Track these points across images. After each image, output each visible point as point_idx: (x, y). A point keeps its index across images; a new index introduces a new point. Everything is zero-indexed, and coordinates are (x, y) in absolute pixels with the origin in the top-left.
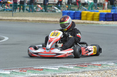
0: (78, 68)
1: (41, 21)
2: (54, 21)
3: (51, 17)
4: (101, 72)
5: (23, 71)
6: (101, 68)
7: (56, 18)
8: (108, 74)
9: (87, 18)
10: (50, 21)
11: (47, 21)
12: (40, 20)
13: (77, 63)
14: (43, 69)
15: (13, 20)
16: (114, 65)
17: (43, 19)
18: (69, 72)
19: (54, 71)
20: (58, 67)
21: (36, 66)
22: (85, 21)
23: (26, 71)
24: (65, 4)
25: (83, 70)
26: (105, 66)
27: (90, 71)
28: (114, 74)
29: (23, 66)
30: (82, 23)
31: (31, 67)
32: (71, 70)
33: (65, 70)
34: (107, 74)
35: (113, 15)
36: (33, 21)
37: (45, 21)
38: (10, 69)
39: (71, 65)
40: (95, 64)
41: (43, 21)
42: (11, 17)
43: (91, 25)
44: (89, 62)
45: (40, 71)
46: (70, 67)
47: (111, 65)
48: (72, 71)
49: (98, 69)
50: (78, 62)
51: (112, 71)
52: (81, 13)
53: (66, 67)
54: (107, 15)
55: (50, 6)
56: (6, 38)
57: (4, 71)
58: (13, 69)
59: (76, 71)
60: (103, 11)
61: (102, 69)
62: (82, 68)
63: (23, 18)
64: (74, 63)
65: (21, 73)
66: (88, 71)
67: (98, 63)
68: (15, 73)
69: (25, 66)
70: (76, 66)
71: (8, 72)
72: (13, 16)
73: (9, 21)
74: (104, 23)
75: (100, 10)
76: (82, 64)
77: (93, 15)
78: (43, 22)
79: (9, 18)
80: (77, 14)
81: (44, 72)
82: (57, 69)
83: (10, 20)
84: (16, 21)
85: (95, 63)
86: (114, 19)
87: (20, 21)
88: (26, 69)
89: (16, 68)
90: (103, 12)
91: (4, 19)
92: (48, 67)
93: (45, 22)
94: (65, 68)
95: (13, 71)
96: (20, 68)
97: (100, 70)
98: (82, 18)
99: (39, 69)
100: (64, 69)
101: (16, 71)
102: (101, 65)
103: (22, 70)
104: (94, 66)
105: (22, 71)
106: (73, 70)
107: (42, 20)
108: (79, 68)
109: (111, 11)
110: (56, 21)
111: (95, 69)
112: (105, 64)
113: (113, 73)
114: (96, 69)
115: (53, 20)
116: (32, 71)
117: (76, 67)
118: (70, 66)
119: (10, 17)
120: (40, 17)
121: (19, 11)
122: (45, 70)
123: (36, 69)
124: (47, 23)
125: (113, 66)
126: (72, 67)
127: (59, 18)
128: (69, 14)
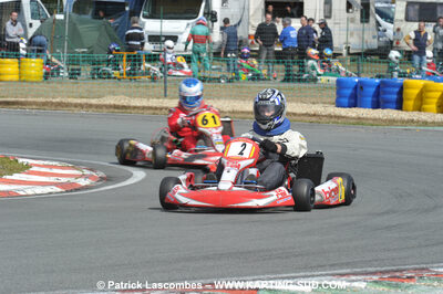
0: (381, 288)
2: (307, 115)
3: (297, 102)
7: (314, 103)
9: (422, 104)
10: (295, 114)
13: (379, 269)
14: (257, 290)
22: (416, 116)
24: (349, 54)
30: (403, 122)
36: (233, 112)
39: (359, 278)
42: (161, 100)
43: (437, 128)
44: (422, 266)
46: (356, 284)
50: (385, 265)
52: (401, 88)
56: (139, 175)
62: (397, 286)
64: (370, 269)
70: (375, 278)
72: (165, 96)
73: (152, 111)
76: (398, 274)
79: (153, 103)
80: (388, 89)
83: (156, 108)
91: (135, 107)
98: (409, 103)
99: (242, 290)
104: (439, 280)
108: (386, 289)
110: (314, 115)
115: (304, 112)
117: (376, 282)
118: (353, 278)
119: (155, 100)
126: (363, 285)
127: (325, 103)
128: (359, 90)
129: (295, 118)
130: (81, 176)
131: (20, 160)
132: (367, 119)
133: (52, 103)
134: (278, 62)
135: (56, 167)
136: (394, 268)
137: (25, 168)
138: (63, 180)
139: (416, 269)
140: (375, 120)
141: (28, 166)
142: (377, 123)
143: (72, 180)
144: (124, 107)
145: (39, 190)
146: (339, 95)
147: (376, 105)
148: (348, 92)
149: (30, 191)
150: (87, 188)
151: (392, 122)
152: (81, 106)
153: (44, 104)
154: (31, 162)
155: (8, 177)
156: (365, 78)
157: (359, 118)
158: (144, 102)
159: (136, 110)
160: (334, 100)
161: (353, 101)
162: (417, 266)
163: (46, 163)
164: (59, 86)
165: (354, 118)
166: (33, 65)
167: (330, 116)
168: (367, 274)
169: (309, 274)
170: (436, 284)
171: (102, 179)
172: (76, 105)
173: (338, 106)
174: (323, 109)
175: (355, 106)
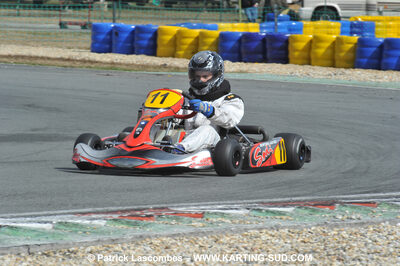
0: (120, 226)
1: (17, 57)
2: (62, 59)
3: (52, 46)
4: (201, 240)
6: (201, 224)
7: (69, 48)
8: (224, 247)
9: (175, 51)
10: (49, 58)
11: (37, 58)
12: (13, 53)
13: (120, 208)
16: (249, 215)
17: (25, 51)
18: (88, 239)
19: (38, 235)
20: (51, 222)
22: (169, 61)
25: (138, 231)
26: (214, 220)
27: (163, 236)
28: (246, 248)
30: (156, 67)
32: (95, 231)
33: (76, 232)
34: (219, 248)
35: (264, 40)
37: (30, 57)
39: (99, 216)
40: (183, 214)
41: (23, 57)
44: (162, 206)
46: (96, 222)
47: (236, 217)
48: (98, 237)
49: (192, 230)
50: (127, 205)
51: (237, 236)
52: (155, 34)
53: (79, 221)
54: (243, 40)
55: (55, 7)
59: (113, 237)
60: (233, 27)
61: (204, 229)
62: (135, 224)
64: (112, 208)
66: (156, 236)
67: (193, 209)
70: (116, 216)
74: (231, 70)
75: (221, 25)
76: (138, 213)
77: (197, 38)
78: (20, 60)
80: (142, 35)
82: (48, 227)
85: (182, 206)
86: (268, 55)
90: (230, 30)
92: (19, 219)
93: (28, 61)
94: (76, 225)
97: (197, 233)
98: (160, 49)
100: (74, 229)
102: (201, 215)
104: (177, 219)
106: (102, 233)
107: (20, 53)
108: (125, 227)
109: (261, 28)
110: (68, 60)
111: (182, 228)
112: (216, 213)
113: (240, 246)
114: (184, 231)
115: (59, 56)
117: (115, 220)
118: (94, 216)
120: (16, 43)
122: (7, 230)
124: (34, 64)
125: (243, 219)
126: (103, 223)
127: (80, 48)
128: (114, 36)
129: (49, 62)
132: (120, 64)
134: (34, 7)
136: (135, 207)
139: (155, 209)
140: (128, 65)
142: (130, 67)
146: (94, 38)
147: (131, 51)
148: (102, 37)
151: (145, 67)
156: (121, 23)
157: (113, 63)
160: (89, 45)
161: (108, 46)
162: (157, 206)
165: (108, 63)
167: (84, 61)
168: (108, 212)
169: (51, 212)
170: (174, 222)
173: (92, 51)
174: (77, 54)
175: (110, 51)
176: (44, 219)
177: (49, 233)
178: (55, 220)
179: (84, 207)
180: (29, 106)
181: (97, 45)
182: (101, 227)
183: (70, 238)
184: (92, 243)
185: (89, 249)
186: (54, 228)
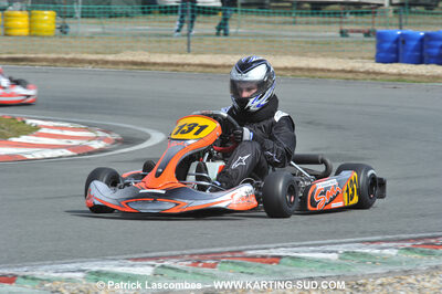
0: (413, 256)
1: (294, 69)
2: (343, 71)
3: (332, 57)
5: (203, 266)
7: (351, 58)
10: (329, 70)
11: (316, 70)
12: (290, 66)
13: (412, 235)
14: (280, 257)
15: (189, 65)
17: (303, 62)
18: (378, 270)
19: (322, 267)
20: (336, 252)
21: (256, 246)
23: (213, 266)
24: (391, 4)
25: (434, 261)
29: (208, 247)
31: (234, 248)
32: (386, 261)
33: (365, 262)
37: (309, 70)
38: (156, 258)
39: (390, 245)
41: (301, 69)
42: (184, 56)
45: (269, 266)
46: (386, 251)
48: (389, 268)
50: (420, 232)
53: (367, 251)
55: (335, 13)
56: (157, 137)
57: (132, 266)
58: (165, 257)
59: (406, 268)
62: (430, 254)
63: (228, 57)
64: (404, 236)
65: (194, 273)
68: (172, 272)
69: (213, 246)
70: (408, 245)
71: (145, 270)
72: (189, 51)
73: (173, 68)
76: (433, 241)
78: (298, 73)
79: (176, 58)
80: (433, 43)
81: (284, 268)
82: (334, 256)
83: (178, 65)
84: (200, 69)
87: (213, 70)
88: (214, 259)
89: (178, 253)
91: (155, 64)
92: (301, 249)
93: (306, 73)
94: (365, 255)
95: (163, 266)
96: (192, 255)
99: (263, 257)
100: (362, 259)
101: (178, 266)
103: (199, 262)
105: (200, 265)
106: (394, 263)
107: (296, 65)
108: (418, 256)
110: (350, 72)
115: (340, 68)
116: (238, 264)
117: (408, 249)
118: (384, 245)
119: (177, 56)
120: (293, 54)
121: (215, 31)
122: (289, 261)
123: (253, 258)
124: (313, 77)
126: (394, 252)
127: (363, 58)
128: (401, 44)
129: (329, 74)
130: (94, 139)
131: (29, 122)
132: (408, 75)
133: (65, 60)
134: (312, 14)
135: (66, 128)
136: (429, 234)
137: (33, 130)
138: (75, 142)
140: (417, 76)
141: (37, 128)
142: (419, 78)
143: (85, 143)
144: (142, 64)
145: (49, 153)
146: (379, 48)
147: (420, 61)
148: (387, 45)
149: (38, 154)
150: (101, 151)
151: (436, 78)
152: (96, 62)
153: (56, 61)
154: (40, 123)
155: (15, 140)
156: (408, 30)
157: (400, 75)
158: (165, 59)
159: (156, 67)
160: (373, 54)
161: (394, 56)
163: (57, 124)
164: (72, 40)
165: (394, 75)
166: (46, 18)
167: (368, 73)
168: (399, 240)
169: (336, 241)
171: (117, 141)
172: (90, 62)
173: (377, 62)
174: (361, 65)
175: (396, 61)
176: (329, 248)
177: (335, 264)
178: (341, 249)
179: (373, 234)
180: (309, 123)
181: (382, 55)
182: (392, 256)
183: (358, 270)
184: (382, 275)
185: (379, 281)
186: (340, 258)
